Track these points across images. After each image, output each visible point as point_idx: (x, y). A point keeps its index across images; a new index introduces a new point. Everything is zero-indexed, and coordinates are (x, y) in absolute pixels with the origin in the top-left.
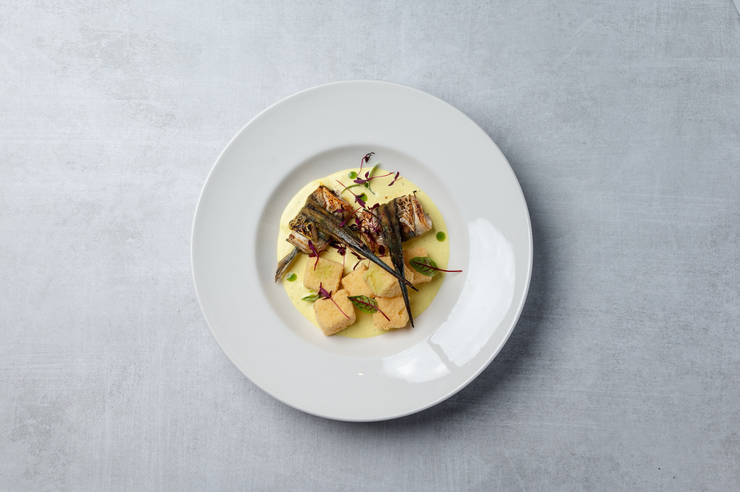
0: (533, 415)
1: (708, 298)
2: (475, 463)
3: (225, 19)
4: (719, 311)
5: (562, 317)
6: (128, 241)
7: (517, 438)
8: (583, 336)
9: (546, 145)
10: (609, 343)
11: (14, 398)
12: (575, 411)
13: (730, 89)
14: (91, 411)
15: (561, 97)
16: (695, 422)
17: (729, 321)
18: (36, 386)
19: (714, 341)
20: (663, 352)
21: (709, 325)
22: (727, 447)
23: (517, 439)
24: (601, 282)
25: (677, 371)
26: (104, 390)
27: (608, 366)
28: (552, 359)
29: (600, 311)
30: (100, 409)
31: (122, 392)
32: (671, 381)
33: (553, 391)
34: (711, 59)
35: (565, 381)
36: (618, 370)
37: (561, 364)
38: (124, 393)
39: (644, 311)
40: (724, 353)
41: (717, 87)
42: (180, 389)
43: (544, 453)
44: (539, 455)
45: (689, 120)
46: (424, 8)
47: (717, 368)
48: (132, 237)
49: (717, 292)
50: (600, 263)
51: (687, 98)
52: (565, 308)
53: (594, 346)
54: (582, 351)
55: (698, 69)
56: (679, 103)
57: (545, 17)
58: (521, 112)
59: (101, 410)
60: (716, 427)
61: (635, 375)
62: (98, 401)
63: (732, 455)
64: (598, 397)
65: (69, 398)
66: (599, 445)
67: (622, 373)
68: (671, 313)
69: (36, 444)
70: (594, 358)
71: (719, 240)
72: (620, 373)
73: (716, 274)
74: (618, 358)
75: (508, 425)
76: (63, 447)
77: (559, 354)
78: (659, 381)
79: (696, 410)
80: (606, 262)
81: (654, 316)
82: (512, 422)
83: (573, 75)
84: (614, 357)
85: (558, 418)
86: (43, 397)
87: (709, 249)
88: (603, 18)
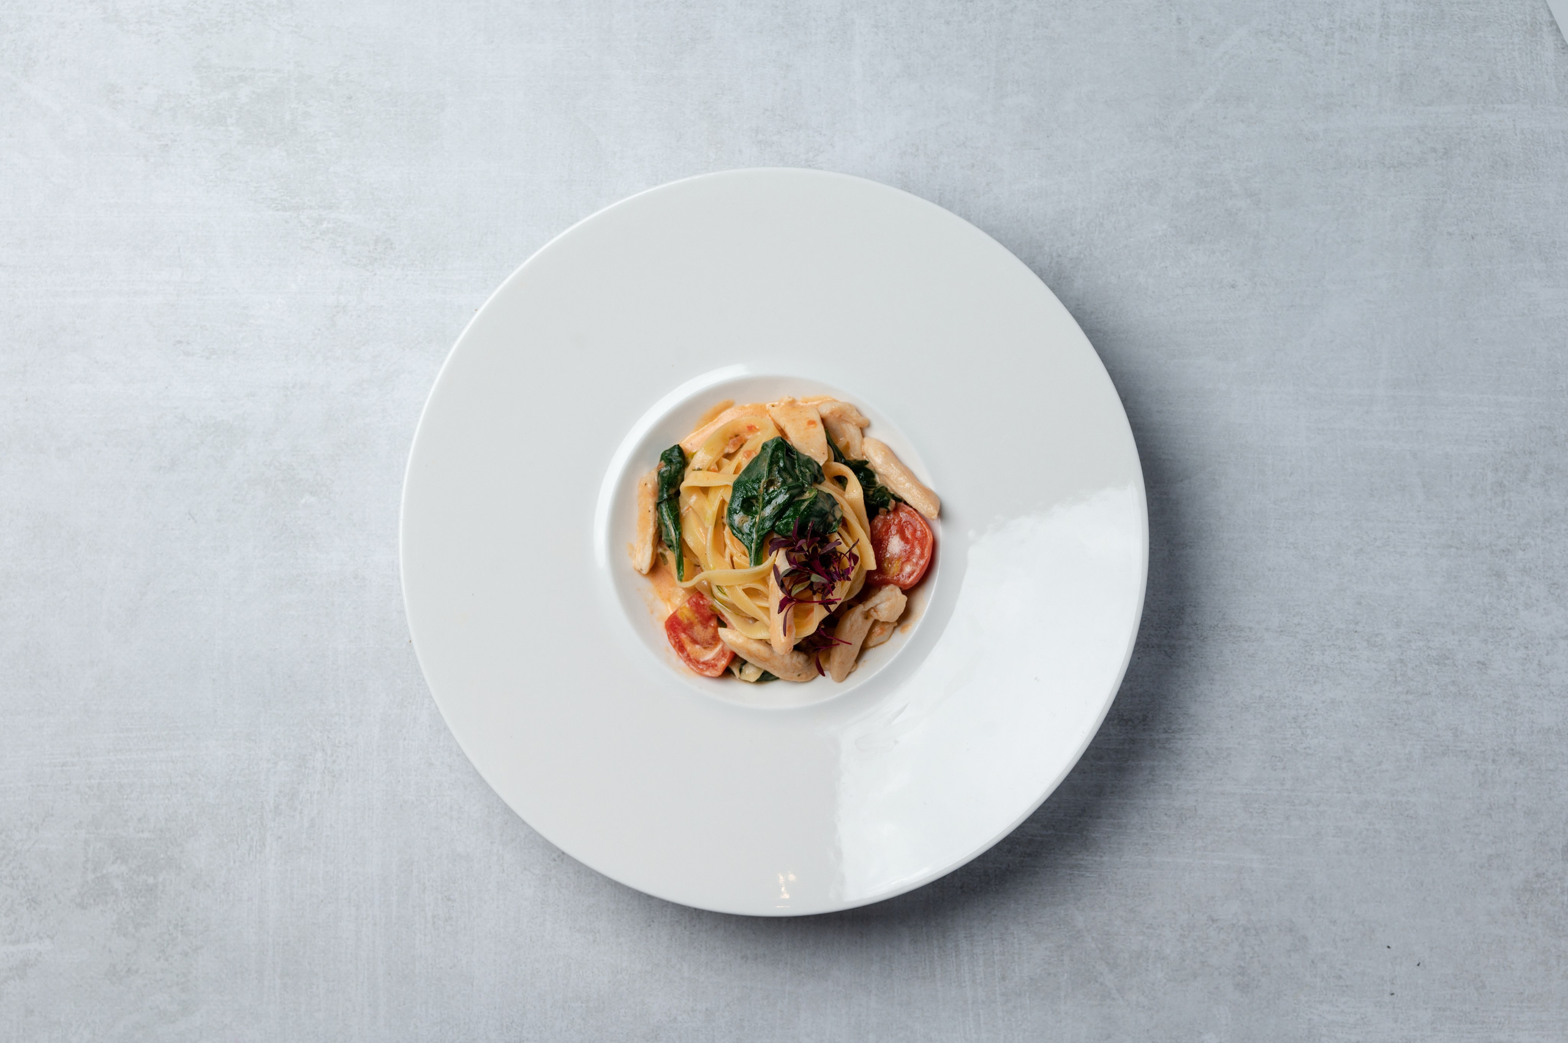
0: (1131, 843)
1: (1486, 600)
2: (1016, 940)
3: (492, 42)
4: (1510, 626)
5: (1190, 643)
6: (303, 501)
7: (1100, 888)
8: (1233, 680)
9: (1154, 292)
10: (1285, 694)
11: (81, 822)
12: (1216, 833)
13: (1534, 169)
14: (236, 847)
15: (1184, 192)
16: (1461, 851)
17: (1530, 645)
18: (125, 797)
19: (1500, 687)
20: (1395, 710)
21: (1490, 654)
22: (1526, 902)
23: (1099, 890)
24: (1270, 570)
25: (1424, 749)
26: (262, 802)
27: (1284, 741)
28: (1169, 729)
29: (1267, 629)
30: (255, 843)
31: (299, 807)
32: (1412, 770)
33: (1171, 794)
34: (1494, 108)
35: (1196, 772)
36: (1305, 748)
37: (1188, 739)
38: (302, 809)
39: (1358, 628)
40: (1519, 711)
41: (1506, 165)
42: (417, 800)
43: (1154, 918)
44: (1144, 923)
45: (1449, 234)
46: (901, 11)
47: (1506, 742)
48: (311, 493)
49: (1506, 587)
50: (1267, 533)
51: (1444, 190)
52: (1196, 624)
53: (1254, 701)
54: (1230, 711)
55: (1466, 128)
56: (1427, 200)
57: (1151, 25)
58: (1101, 224)
59: (258, 844)
60: (1504, 861)
61: (1339, 758)
62: (250, 826)
63: (1537, 917)
64: (1264, 804)
65: (193, 820)
66: (1267, 901)
67: (1312, 754)
68: (1412, 632)
69: (128, 913)
70: (1254, 725)
71: (1509, 482)
72: (1307, 754)
73: (1504, 551)
74: (1304, 725)
75: (1081, 862)
76: (182, 918)
77: (1184, 718)
78: (1387, 771)
79: (1464, 827)
80: (1279, 530)
81: (1377, 639)
82: (1090, 858)
83: (1208, 146)
84: (1295, 722)
85: (1183, 848)
86: (139, 820)
87: (1490, 500)
88: (1269, 25)
